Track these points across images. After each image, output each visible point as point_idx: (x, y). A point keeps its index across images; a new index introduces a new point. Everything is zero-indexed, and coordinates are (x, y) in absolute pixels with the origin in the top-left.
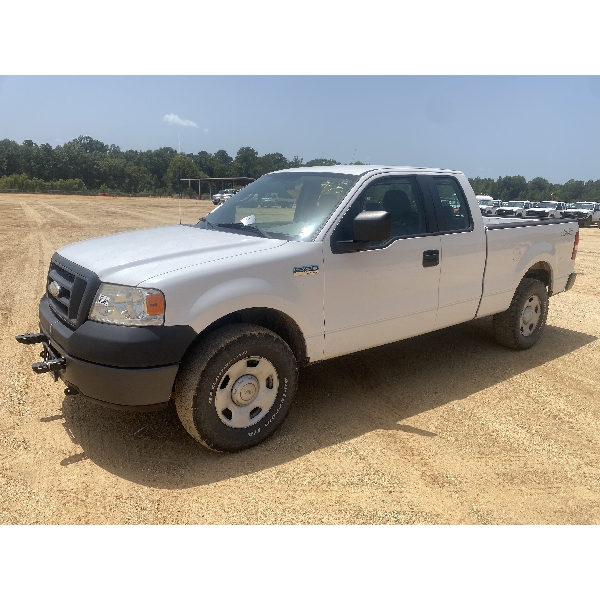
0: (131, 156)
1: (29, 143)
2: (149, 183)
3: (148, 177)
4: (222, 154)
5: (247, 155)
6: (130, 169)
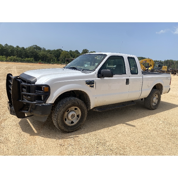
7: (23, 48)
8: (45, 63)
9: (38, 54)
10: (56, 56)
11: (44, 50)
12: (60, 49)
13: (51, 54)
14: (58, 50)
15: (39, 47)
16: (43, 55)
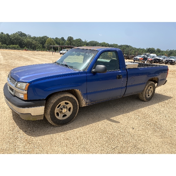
0: (34, 38)
1: (2, 33)
2: (40, 47)
3: (39, 45)
4: (63, 39)
5: (70, 39)
6: (34, 42)
7: (8, 35)
8: (30, 50)
9: (23, 40)
10: (41, 43)
11: (30, 37)
12: (45, 37)
13: (36, 41)
14: (43, 38)
15: (23, 34)
16: (28, 42)
